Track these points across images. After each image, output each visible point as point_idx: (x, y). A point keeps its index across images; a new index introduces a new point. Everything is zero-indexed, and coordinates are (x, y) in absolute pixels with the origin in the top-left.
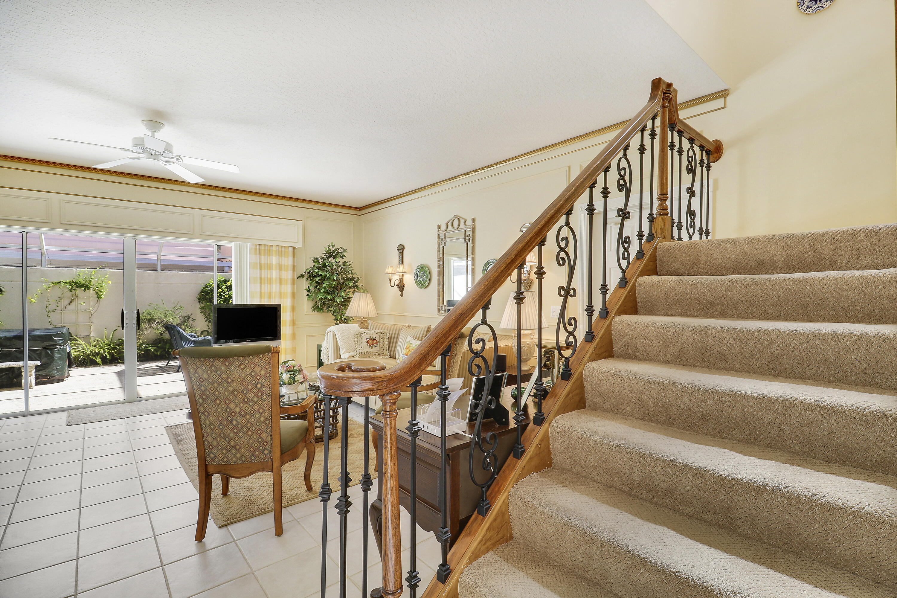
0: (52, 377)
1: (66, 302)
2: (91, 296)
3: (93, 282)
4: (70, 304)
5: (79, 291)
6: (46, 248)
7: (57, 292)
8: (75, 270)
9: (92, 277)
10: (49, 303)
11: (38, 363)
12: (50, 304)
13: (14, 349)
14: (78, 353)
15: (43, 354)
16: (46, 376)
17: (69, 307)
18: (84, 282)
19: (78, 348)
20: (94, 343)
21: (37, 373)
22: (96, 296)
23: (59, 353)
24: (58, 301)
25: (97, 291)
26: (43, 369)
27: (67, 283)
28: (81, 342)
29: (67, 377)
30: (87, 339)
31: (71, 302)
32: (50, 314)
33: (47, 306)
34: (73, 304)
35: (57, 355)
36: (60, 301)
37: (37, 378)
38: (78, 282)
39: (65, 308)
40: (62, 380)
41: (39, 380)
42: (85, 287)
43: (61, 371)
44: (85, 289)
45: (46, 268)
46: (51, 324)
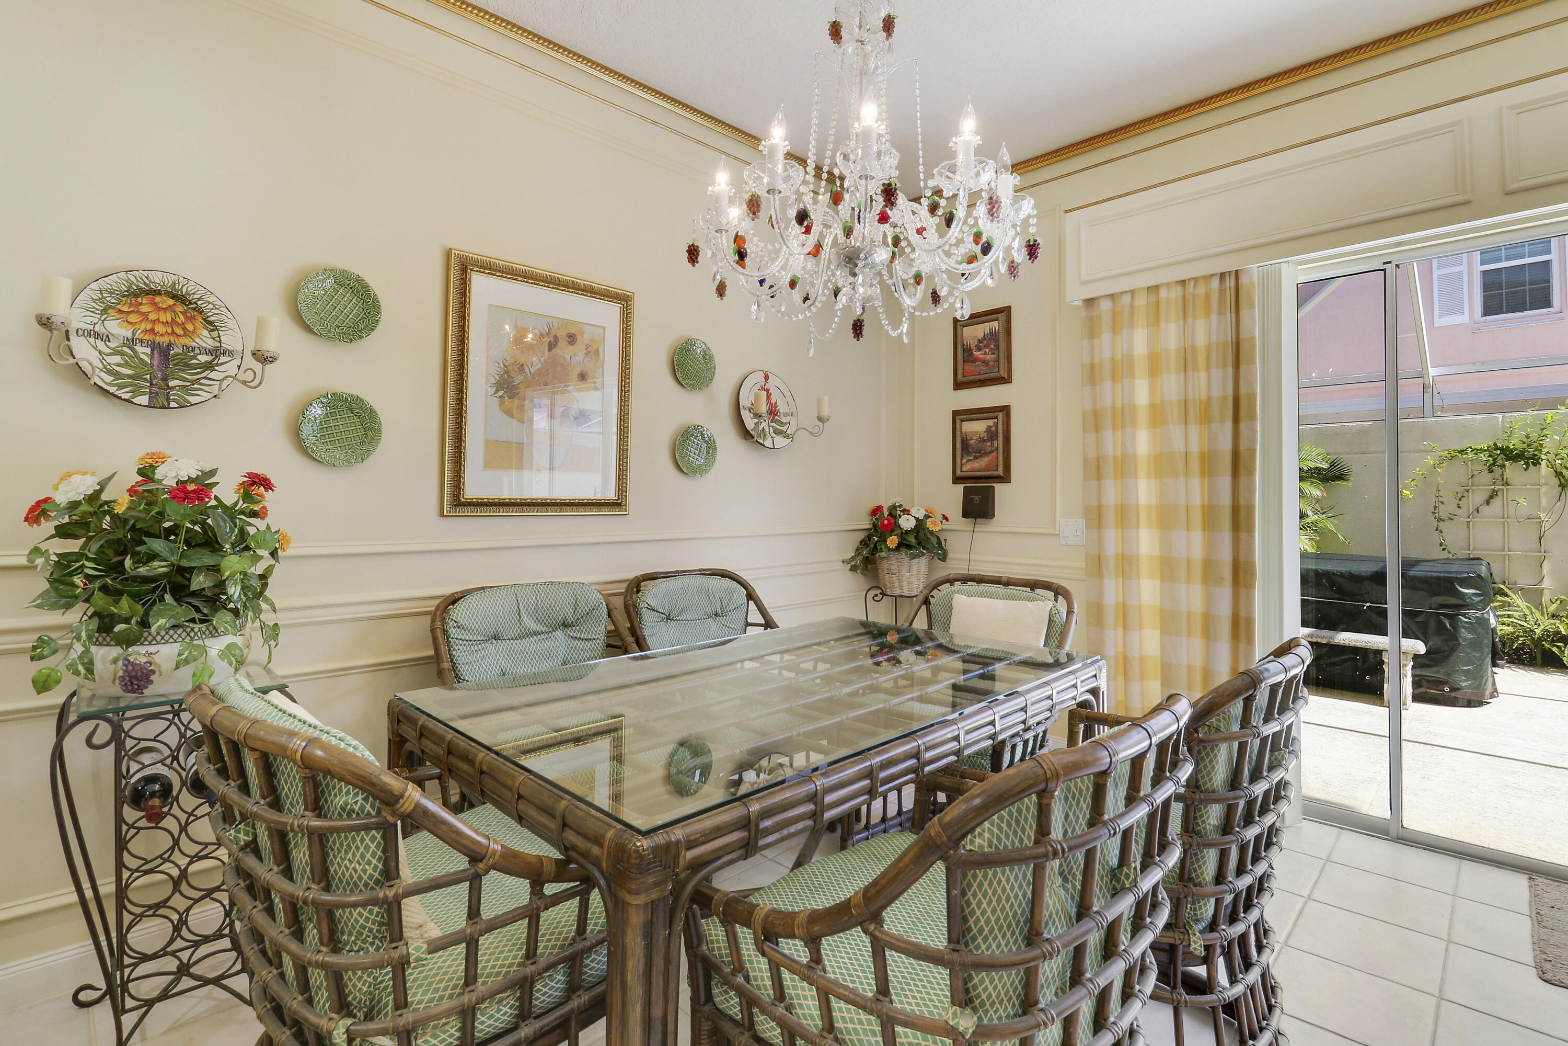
0: (1453, 690)
1: (1478, 497)
2: (1543, 481)
3: (1548, 445)
4: (1488, 502)
5: (1513, 471)
6: (1432, 372)
7: (1458, 474)
8: (1500, 416)
9: (1545, 432)
10: (1441, 499)
11: (1420, 647)
12: (1443, 503)
13: (1368, 604)
14: (1510, 629)
15: (1433, 624)
16: (1439, 683)
17: (1485, 510)
18: (1525, 446)
19: (1509, 616)
20: (1553, 608)
21: (1418, 672)
22: (1555, 481)
23: (1471, 628)
24: (1459, 495)
25: (1559, 469)
26: (1431, 663)
27: (1482, 450)
28: (1518, 600)
29: (1492, 696)
30: (1534, 596)
31: (1491, 497)
32: (1442, 526)
33: (1435, 507)
34: (1497, 502)
35: (1465, 635)
36: (1466, 494)
37: (1416, 684)
38: (1508, 447)
39: (1478, 512)
40: (1479, 703)
41: (1422, 690)
42: (1527, 458)
43: (1478, 677)
44: (1527, 463)
45: (1433, 419)
46: (1444, 549)
